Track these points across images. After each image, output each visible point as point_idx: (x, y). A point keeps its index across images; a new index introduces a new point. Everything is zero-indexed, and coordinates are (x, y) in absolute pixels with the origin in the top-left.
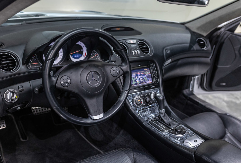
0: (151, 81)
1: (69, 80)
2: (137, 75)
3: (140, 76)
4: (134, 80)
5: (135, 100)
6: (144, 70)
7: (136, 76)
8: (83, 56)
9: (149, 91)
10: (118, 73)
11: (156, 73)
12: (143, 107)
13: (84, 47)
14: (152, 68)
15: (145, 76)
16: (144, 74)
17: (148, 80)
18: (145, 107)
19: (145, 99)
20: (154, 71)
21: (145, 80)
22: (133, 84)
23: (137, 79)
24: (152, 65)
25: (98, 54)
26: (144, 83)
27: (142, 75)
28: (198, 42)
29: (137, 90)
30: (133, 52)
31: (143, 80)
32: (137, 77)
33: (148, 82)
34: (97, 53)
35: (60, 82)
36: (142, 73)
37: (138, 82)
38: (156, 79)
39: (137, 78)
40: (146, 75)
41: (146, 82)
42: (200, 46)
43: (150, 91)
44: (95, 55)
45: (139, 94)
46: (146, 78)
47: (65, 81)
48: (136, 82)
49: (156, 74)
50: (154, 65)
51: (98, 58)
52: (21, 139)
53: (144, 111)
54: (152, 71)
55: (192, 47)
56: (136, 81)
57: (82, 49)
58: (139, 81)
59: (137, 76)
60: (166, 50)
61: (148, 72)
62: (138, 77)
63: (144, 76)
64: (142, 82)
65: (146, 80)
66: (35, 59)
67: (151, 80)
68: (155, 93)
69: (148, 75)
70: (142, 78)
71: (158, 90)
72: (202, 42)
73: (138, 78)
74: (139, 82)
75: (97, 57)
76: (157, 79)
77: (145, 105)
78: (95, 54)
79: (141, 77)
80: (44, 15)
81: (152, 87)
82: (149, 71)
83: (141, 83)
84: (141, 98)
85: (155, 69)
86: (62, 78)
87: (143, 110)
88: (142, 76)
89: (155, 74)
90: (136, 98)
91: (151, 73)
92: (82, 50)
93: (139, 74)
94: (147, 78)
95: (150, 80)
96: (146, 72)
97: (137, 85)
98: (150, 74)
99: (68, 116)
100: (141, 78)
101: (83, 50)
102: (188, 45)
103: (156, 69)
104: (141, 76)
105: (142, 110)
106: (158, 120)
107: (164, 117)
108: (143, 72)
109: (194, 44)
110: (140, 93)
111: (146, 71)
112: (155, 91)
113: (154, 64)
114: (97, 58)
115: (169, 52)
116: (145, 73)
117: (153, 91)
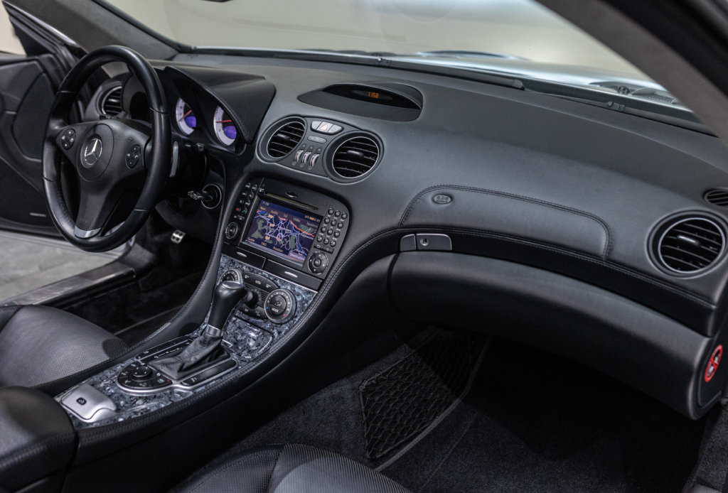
2: (276, 221)
3: (282, 226)
4: (263, 228)
6: (306, 217)
7: (272, 223)
9: (275, 279)
15: (294, 235)
16: (299, 227)
17: (297, 250)
21: (288, 246)
22: (253, 236)
23: (270, 232)
26: (282, 251)
27: (290, 227)
31: (282, 242)
32: (273, 225)
33: (291, 255)
36: (295, 222)
37: (267, 238)
39: (272, 227)
40: (301, 232)
41: (286, 252)
43: (278, 282)
45: (244, 268)
46: (295, 240)
48: (262, 238)
56: (265, 236)
58: (271, 238)
61: (313, 228)
62: (275, 228)
63: (294, 232)
64: (278, 246)
65: (292, 245)
67: (304, 255)
69: (304, 236)
70: (283, 236)
73: (275, 231)
74: (271, 242)
79: (284, 232)
83: (274, 248)
88: (287, 230)
93: (283, 221)
94: (298, 243)
95: (303, 252)
96: (305, 224)
97: (260, 244)
98: (313, 236)
100: (282, 234)
104: (285, 229)
108: (297, 220)
110: (249, 268)
111: (308, 224)
116: (302, 226)
117: (283, 286)
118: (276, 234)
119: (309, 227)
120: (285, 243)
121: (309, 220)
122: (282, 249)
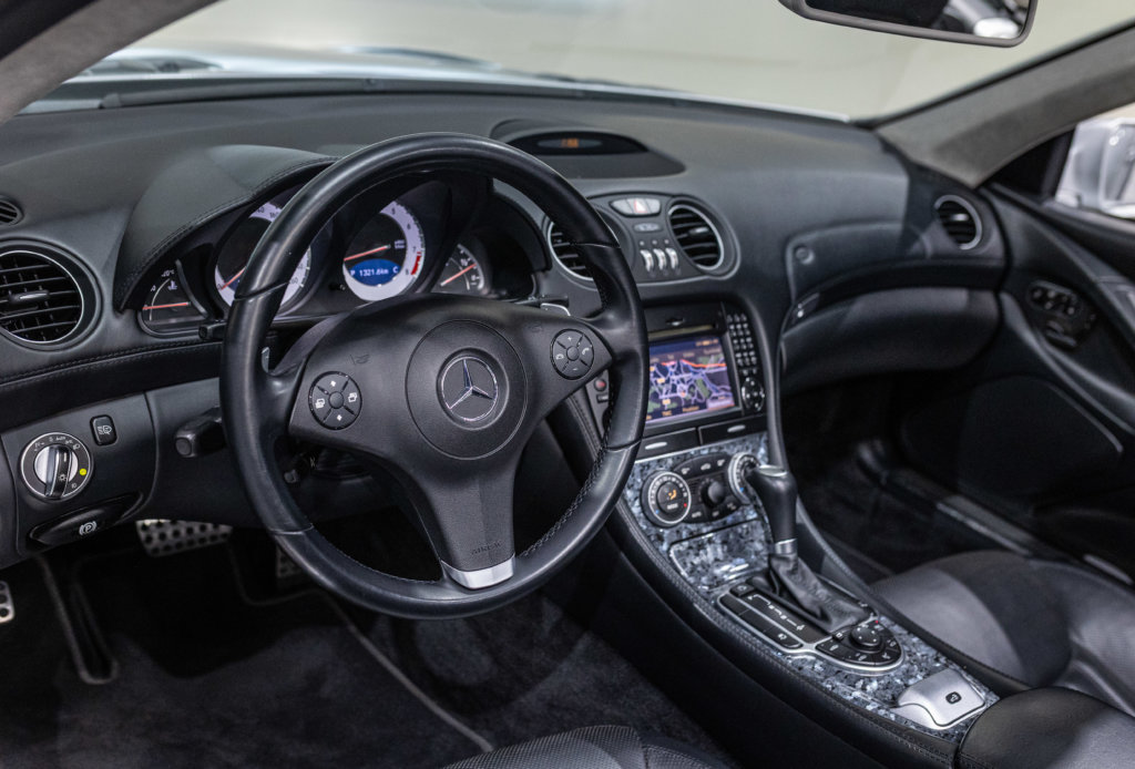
0: (729, 402)
1: (353, 396)
2: (664, 371)
3: (676, 374)
5: (654, 492)
6: (698, 344)
7: (659, 377)
8: (407, 271)
9: (721, 448)
10: (589, 363)
11: (750, 362)
12: (689, 526)
13: (409, 227)
14: (733, 338)
15: (698, 377)
16: (697, 363)
17: (714, 394)
18: (702, 525)
19: (700, 488)
20: (741, 351)
21: (699, 396)
23: (664, 391)
24: (735, 323)
25: (476, 266)
26: (697, 408)
27: (687, 370)
28: (942, 217)
29: (664, 444)
30: (647, 255)
31: (690, 396)
32: (662, 380)
33: (712, 405)
34: (474, 260)
35: (311, 405)
36: (689, 360)
37: (667, 402)
38: (749, 390)
39: (663, 384)
40: (704, 368)
41: (703, 406)
42: (951, 234)
43: (725, 450)
44: (464, 267)
45: (670, 462)
46: (704, 384)
47: (334, 399)
48: (659, 406)
49: (752, 365)
50: (742, 323)
51: (478, 281)
52: (85, 676)
53: (694, 546)
54: (736, 352)
55: (916, 238)
56: (660, 401)
57: (401, 236)
58: (673, 399)
59: (665, 375)
60: (796, 249)
61: (716, 354)
62: (668, 381)
63: (695, 373)
64: (688, 404)
65: (704, 395)
66: (173, 283)
67: (727, 396)
68: (746, 459)
69: (712, 371)
70: (686, 387)
71: (759, 446)
72: (961, 217)
73: (670, 387)
74: (675, 405)
75: (474, 278)
76: (756, 388)
77: (699, 514)
78: (460, 263)
79: (682, 380)
80: (205, 65)
81: (731, 430)
82: (719, 350)
83: (684, 410)
84: (684, 484)
85: (746, 343)
86: (318, 384)
87: (692, 541)
88: (685, 376)
89: (745, 366)
90: (658, 484)
91: (727, 361)
92: (398, 244)
93: (673, 366)
94: (710, 385)
95: (723, 393)
96: (703, 355)
97: (661, 416)
98: (724, 364)
99: (344, 573)
100: (682, 385)
101: (405, 244)
102: (895, 228)
103: (752, 342)
104: (680, 376)
105: (687, 539)
106: (766, 591)
107: (793, 577)
108: (690, 354)
109: (924, 226)
110: (678, 457)
111: (706, 352)
112: (747, 448)
113: (745, 319)
114: (471, 281)
115: (810, 259)
116: (701, 359)
117: (736, 449)
118: (674, 389)
119: (710, 356)
120: (693, 395)
121: (703, 347)
122: (695, 405)
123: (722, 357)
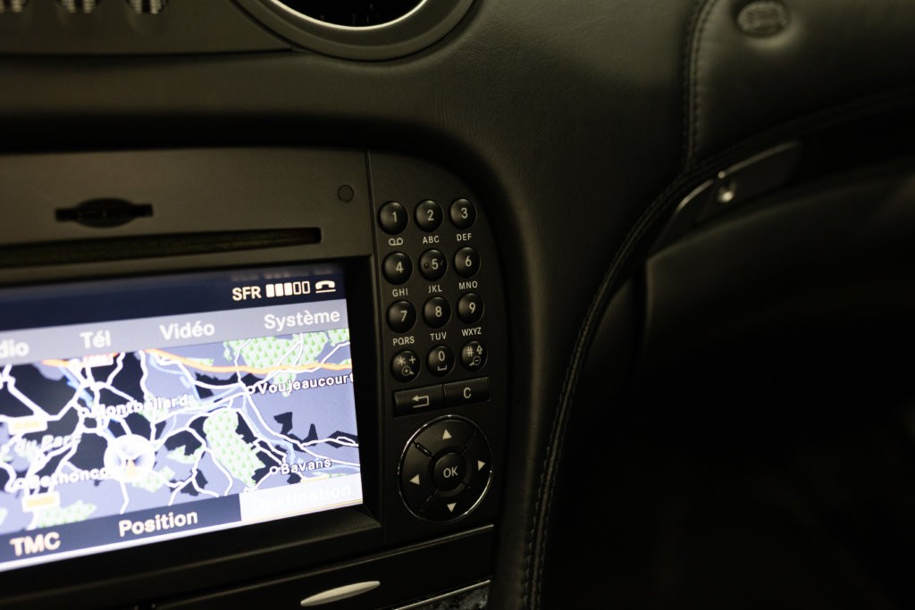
16: (220, 361)
61: (315, 327)
63: (204, 394)
82: (335, 314)
85: (448, 297)
98: (347, 364)
104: (133, 406)
108: (193, 329)
123: (342, 336)
